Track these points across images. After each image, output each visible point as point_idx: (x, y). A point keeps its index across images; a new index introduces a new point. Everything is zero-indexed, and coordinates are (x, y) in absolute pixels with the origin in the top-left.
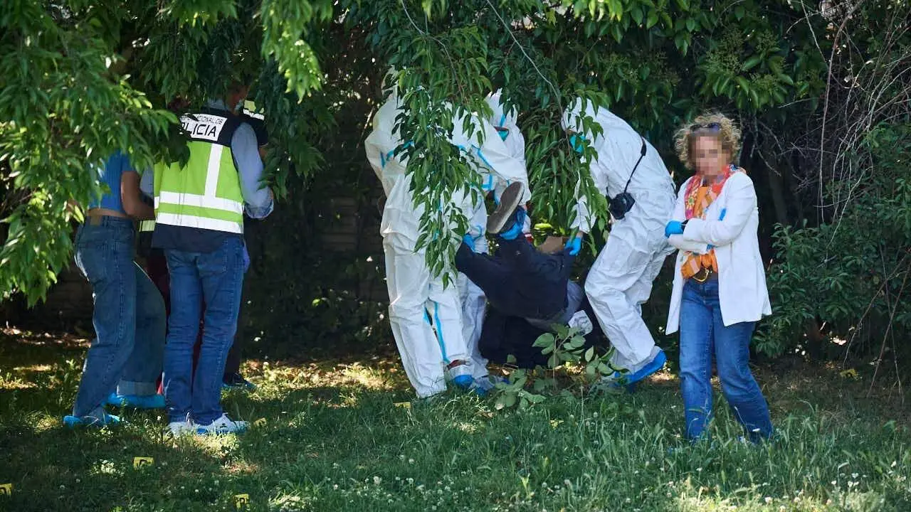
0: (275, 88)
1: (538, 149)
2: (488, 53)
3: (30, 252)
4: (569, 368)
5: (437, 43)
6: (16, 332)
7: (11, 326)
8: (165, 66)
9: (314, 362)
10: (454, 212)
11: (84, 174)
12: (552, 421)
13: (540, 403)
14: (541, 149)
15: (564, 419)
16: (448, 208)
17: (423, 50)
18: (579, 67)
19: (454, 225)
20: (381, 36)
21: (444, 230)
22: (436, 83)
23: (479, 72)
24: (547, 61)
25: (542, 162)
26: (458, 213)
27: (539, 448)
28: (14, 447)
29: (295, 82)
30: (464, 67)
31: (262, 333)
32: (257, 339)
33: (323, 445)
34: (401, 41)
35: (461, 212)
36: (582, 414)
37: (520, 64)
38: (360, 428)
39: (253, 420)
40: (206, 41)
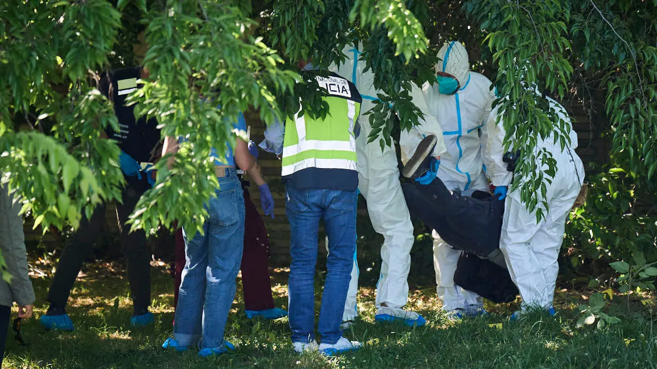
0: (380, 50)
1: (617, 98)
2: (570, 18)
3: (175, 194)
4: (640, 293)
5: (522, 9)
6: (161, 264)
7: (156, 259)
8: (288, 31)
9: (419, 289)
10: (545, 155)
11: (220, 125)
12: (625, 340)
13: (615, 324)
14: (620, 98)
15: (636, 338)
16: (540, 152)
17: (510, 16)
18: (647, 32)
19: (546, 167)
20: (475, 5)
21: (537, 172)
22: (521, 44)
23: (559, 35)
24: (623, 24)
25: (621, 108)
26: (549, 156)
27: (614, 362)
28: (159, 363)
29: (404, 46)
30: (546, 29)
31: (373, 264)
32: (369, 269)
33: (426, 360)
34: (491, 9)
35: (551, 155)
36: (651, 333)
37: (599, 26)
38: (459, 345)
39: (367, 339)
40: (323, 9)
